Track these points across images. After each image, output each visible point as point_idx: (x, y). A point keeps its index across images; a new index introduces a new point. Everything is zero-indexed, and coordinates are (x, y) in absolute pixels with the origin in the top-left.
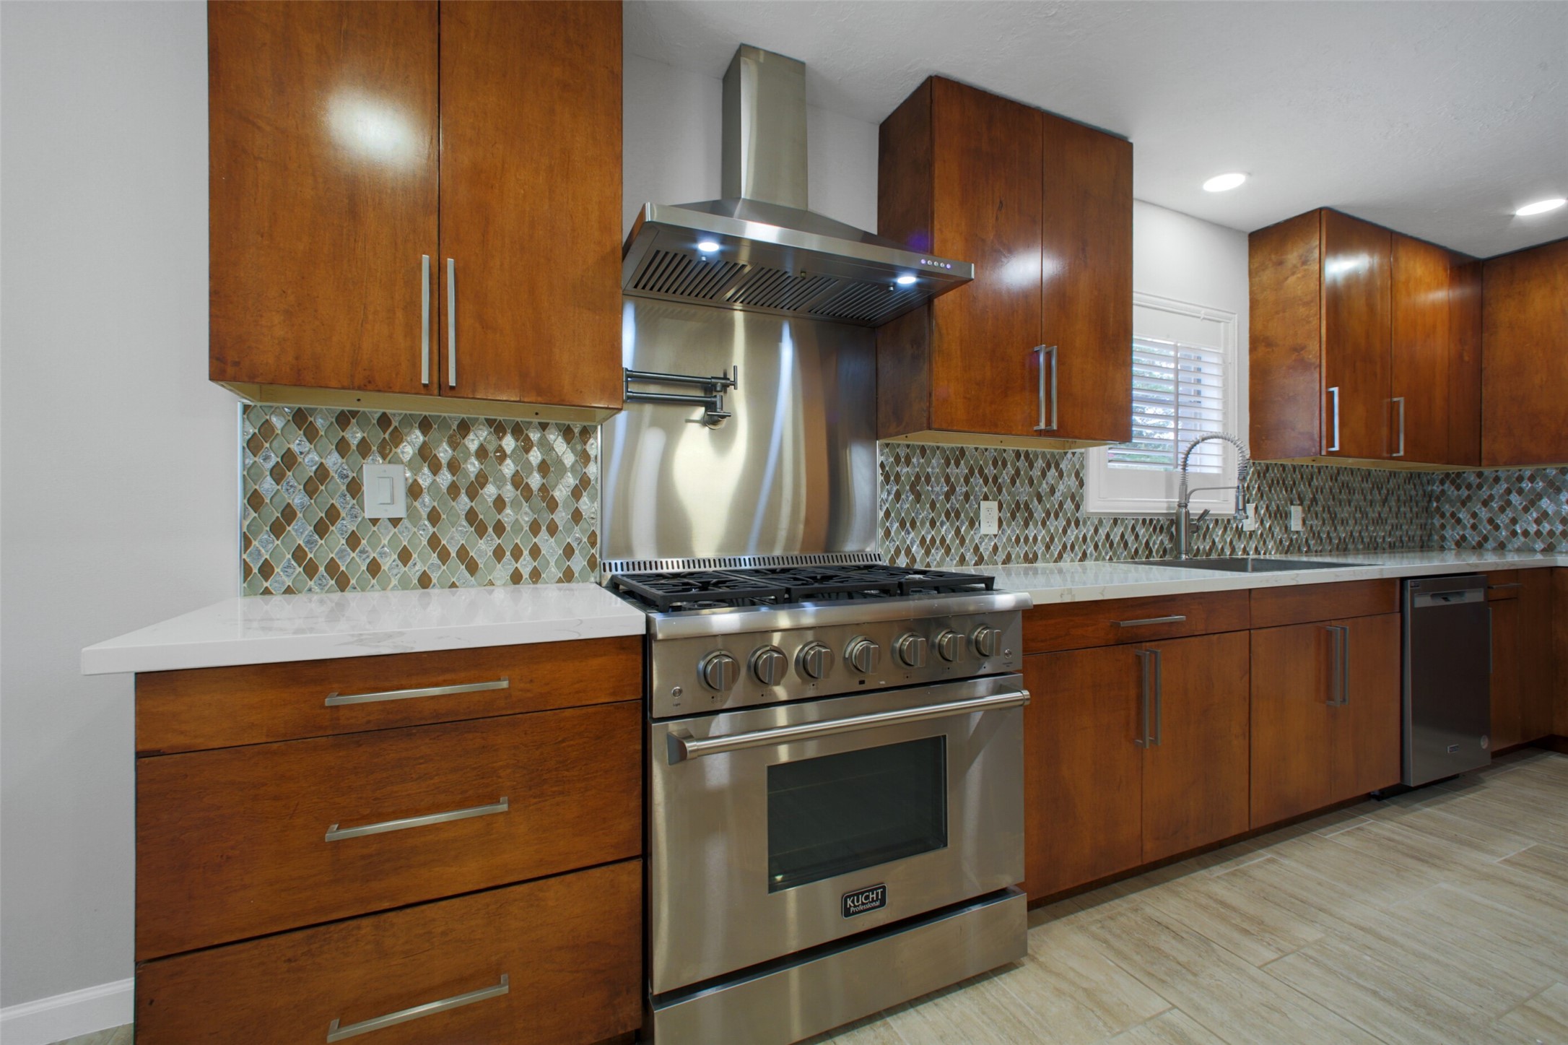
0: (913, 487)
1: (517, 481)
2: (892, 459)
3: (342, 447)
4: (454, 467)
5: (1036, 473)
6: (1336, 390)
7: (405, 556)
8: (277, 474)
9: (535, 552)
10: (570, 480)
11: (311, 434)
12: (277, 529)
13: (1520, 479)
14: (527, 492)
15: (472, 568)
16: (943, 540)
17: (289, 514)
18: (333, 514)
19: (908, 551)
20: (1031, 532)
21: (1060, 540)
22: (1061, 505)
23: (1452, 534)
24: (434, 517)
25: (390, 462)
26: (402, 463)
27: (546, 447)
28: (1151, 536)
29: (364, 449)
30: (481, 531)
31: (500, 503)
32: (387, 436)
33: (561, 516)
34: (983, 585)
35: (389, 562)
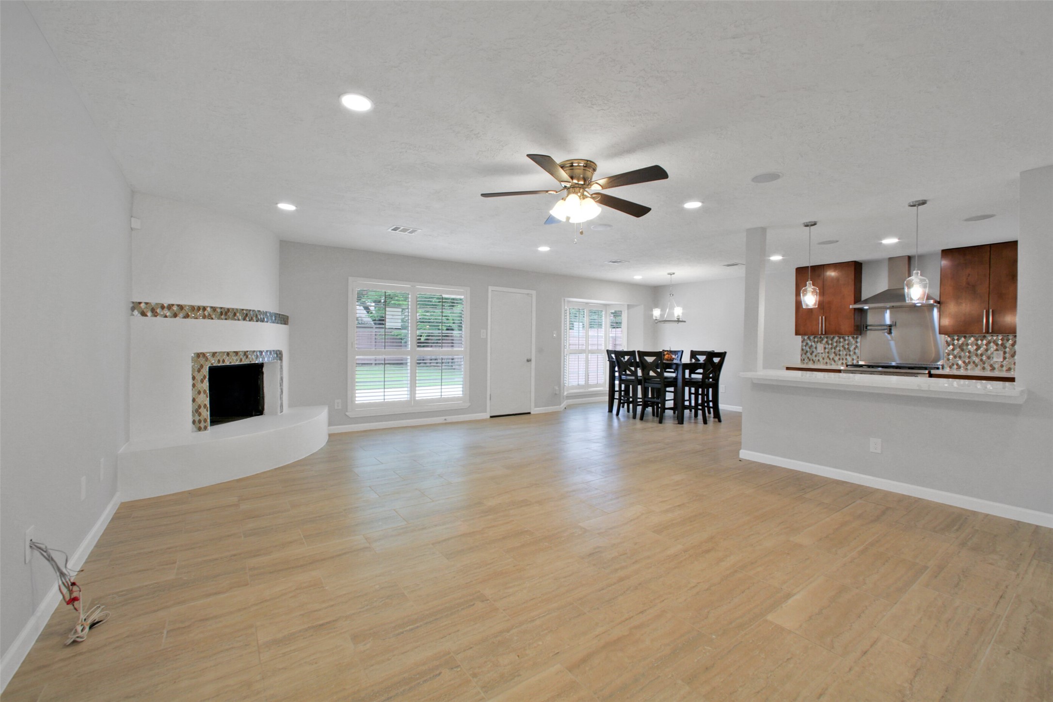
1: (843, 346)
3: (814, 342)
4: (832, 344)
7: (823, 359)
8: (805, 346)
9: (846, 359)
10: (853, 347)
11: (810, 340)
12: (805, 354)
14: (845, 349)
15: (835, 361)
17: (807, 352)
18: (813, 352)
24: (828, 353)
25: (822, 344)
26: (824, 344)
27: (848, 340)
29: (817, 342)
30: (836, 355)
31: (840, 350)
32: (822, 340)
33: (852, 353)
35: (821, 360)
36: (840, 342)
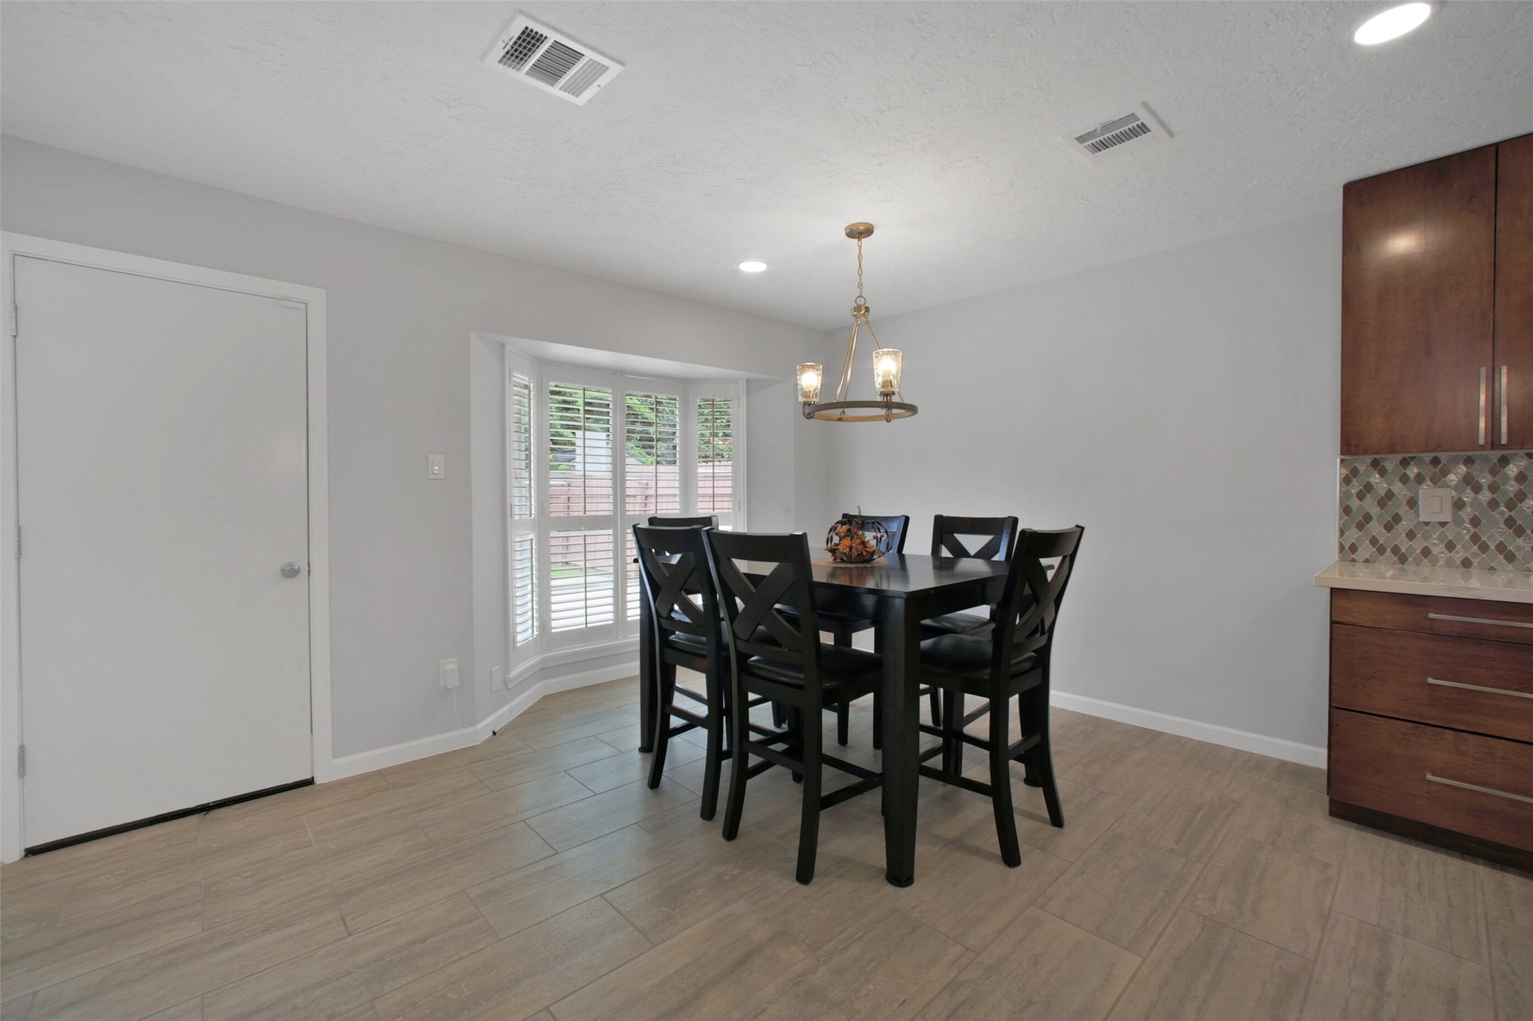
3: (1404, 479)
4: (1493, 488)
7: (1450, 546)
8: (1361, 496)
11: (1383, 472)
15: (1510, 557)
17: (1367, 518)
18: (1397, 519)
24: (1475, 522)
25: (1439, 487)
26: (1449, 487)
29: (1420, 479)
32: (1437, 470)
35: (1438, 550)
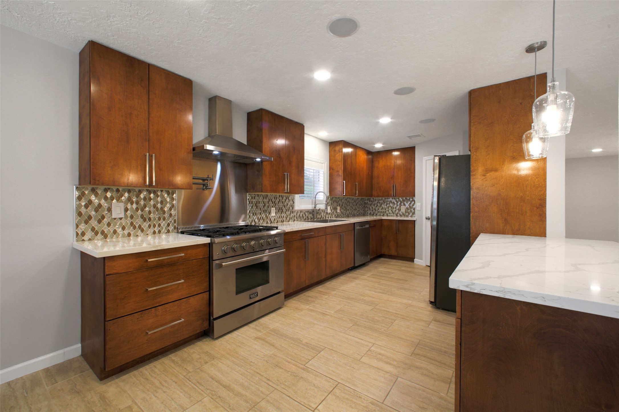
0: (256, 204)
1: (155, 206)
2: (251, 198)
3: (106, 198)
4: (137, 203)
5: (284, 200)
6: (344, 181)
7: (124, 228)
8: (86, 206)
10: (168, 205)
11: (96, 195)
12: (86, 222)
13: (379, 200)
15: (143, 230)
16: (263, 218)
17: (90, 217)
18: (103, 217)
19: (255, 221)
20: (283, 215)
21: (289, 216)
22: (289, 208)
23: (369, 212)
25: (119, 202)
26: (123, 202)
27: (162, 197)
28: (308, 215)
29: (112, 198)
30: (145, 220)
31: (150, 212)
32: (118, 195)
33: (166, 215)
34: (276, 229)
35: (119, 230)
36: (150, 199)
